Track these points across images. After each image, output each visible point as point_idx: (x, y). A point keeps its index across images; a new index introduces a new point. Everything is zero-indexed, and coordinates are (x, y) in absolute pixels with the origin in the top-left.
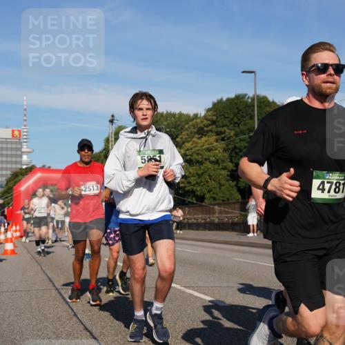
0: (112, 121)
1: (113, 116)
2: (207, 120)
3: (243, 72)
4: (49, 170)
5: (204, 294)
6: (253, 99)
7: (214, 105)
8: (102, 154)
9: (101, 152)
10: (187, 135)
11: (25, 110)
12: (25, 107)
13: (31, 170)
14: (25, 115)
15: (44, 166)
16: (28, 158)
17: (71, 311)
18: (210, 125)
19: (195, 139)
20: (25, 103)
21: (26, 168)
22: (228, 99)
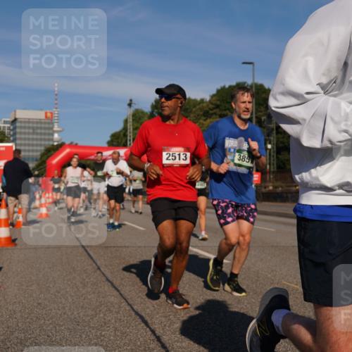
0: (130, 105)
1: (131, 100)
2: (212, 104)
3: (244, 63)
4: (76, 146)
5: (208, 252)
6: (251, 86)
7: (218, 91)
8: (122, 134)
9: (121, 131)
10: (195, 116)
11: (56, 95)
12: (56, 93)
13: (61, 146)
14: (56, 100)
15: (72, 143)
16: (59, 135)
17: (94, 265)
18: (214, 108)
19: (201, 121)
20: (56, 89)
21: (57, 145)
22: (230, 87)
